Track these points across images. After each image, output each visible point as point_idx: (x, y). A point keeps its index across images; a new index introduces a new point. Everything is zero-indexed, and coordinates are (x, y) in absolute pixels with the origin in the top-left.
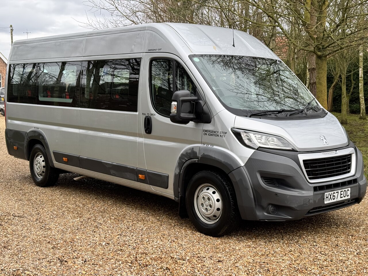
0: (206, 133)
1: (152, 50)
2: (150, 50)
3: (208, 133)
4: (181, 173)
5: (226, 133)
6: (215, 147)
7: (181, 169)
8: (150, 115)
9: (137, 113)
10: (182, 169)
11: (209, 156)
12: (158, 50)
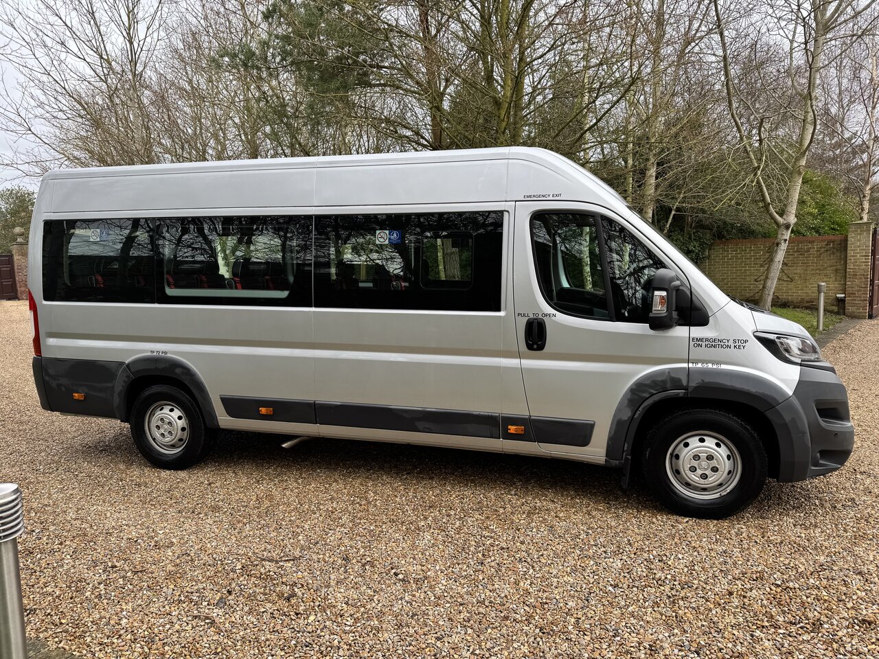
0: (700, 343)
1: (534, 196)
2: (530, 196)
3: (704, 344)
4: (635, 417)
5: (746, 341)
6: (724, 367)
7: (637, 410)
8: (540, 317)
9: (502, 314)
10: (640, 409)
11: (717, 383)
12: (551, 196)
